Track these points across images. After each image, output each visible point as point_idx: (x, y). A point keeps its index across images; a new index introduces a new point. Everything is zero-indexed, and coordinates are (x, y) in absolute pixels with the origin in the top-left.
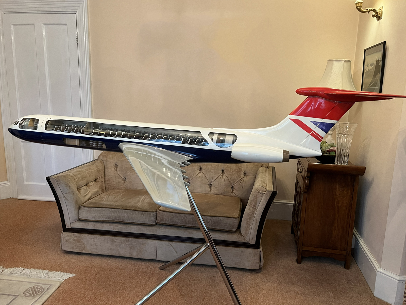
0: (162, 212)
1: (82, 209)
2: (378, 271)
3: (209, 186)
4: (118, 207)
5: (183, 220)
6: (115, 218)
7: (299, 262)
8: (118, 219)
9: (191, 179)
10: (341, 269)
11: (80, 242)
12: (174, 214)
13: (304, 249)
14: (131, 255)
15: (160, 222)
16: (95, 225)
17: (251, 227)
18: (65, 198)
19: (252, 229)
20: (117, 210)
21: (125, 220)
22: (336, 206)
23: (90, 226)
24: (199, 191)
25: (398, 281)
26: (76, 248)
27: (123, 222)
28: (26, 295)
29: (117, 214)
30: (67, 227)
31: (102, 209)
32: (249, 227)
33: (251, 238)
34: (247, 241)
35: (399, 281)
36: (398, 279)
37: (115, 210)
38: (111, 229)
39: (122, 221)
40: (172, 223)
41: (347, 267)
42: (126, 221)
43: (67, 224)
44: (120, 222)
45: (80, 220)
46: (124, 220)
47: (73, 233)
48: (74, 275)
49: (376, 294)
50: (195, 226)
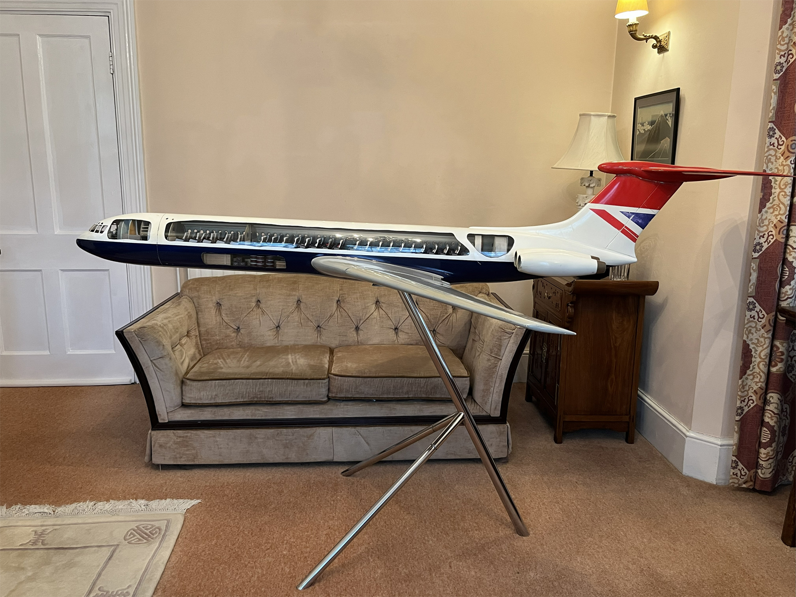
0: (340, 378)
1: (189, 385)
2: (687, 436)
3: (394, 332)
4: (258, 377)
5: (378, 387)
6: (254, 396)
7: (557, 441)
8: (259, 396)
9: (362, 322)
10: (623, 444)
11: (187, 446)
12: (361, 379)
13: (566, 420)
14: (287, 458)
15: (337, 396)
16: (215, 411)
17: (492, 389)
18: (155, 367)
19: (495, 391)
20: (257, 381)
21: (273, 398)
22: (613, 346)
23: (207, 415)
24: (378, 342)
25: (719, 447)
26: (181, 457)
27: (269, 401)
28: (133, 542)
29: (257, 388)
30: (160, 421)
31: (228, 381)
32: (489, 390)
33: (493, 407)
34: (485, 413)
35: (721, 446)
36: (720, 443)
37: (254, 381)
38: (247, 415)
39: (266, 399)
40: (358, 396)
41: (630, 440)
42: (274, 400)
43: (160, 415)
44: (263, 402)
45: (184, 406)
46: (270, 398)
47: (172, 431)
48: (199, 501)
49: (686, 471)
50: (398, 397)
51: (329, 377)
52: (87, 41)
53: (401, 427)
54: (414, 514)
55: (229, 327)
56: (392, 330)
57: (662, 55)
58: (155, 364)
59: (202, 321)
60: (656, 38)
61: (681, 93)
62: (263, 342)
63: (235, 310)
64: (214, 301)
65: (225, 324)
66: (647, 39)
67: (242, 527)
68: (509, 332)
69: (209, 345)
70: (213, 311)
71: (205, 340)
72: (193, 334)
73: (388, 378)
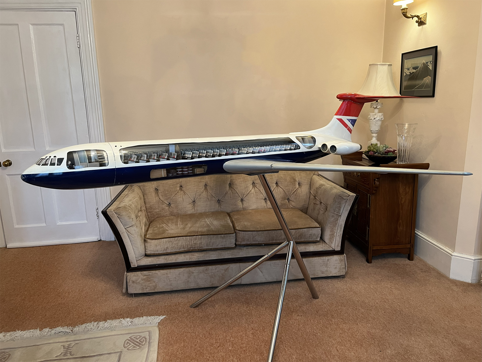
0: (242, 232)
1: (149, 242)
2: (452, 255)
3: (264, 201)
4: (192, 234)
5: (266, 237)
6: (191, 246)
8: (194, 247)
9: (245, 196)
11: (150, 281)
12: (255, 232)
13: (374, 249)
14: (213, 284)
15: (241, 243)
16: (166, 258)
17: (336, 233)
18: (128, 233)
19: (337, 235)
20: (192, 237)
21: (202, 247)
22: (400, 203)
23: (161, 260)
24: (255, 207)
25: (473, 261)
26: (147, 288)
27: (200, 249)
28: (130, 348)
29: (192, 241)
30: (132, 266)
31: (174, 238)
32: (334, 235)
33: (336, 245)
34: (332, 249)
35: (474, 260)
36: (473, 258)
37: (190, 237)
38: (187, 259)
39: (198, 248)
40: (254, 243)
41: (410, 257)
42: (203, 248)
43: (132, 262)
44: (196, 250)
45: (147, 255)
46: (201, 247)
47: (140, 272)
48: (164, 316)
49: (452, 276)
50: (279, 242)
51: (235, 232)
52: (61, 27)
53: (281, 260)
54: (302, 316)
55: (164, 203)
56: (263, 200)
57: (421, 27)
58: (127, 231)
59: (147, 200)
60: (418, 17)
61: (438, 49)
62: (185, 211)
63: (167, 193)
64: (154, 188)
65: (161, 202)
66: (413, 17)
67: (197, 333)
68: (345, 198)
69: (152, 215)
70: (153, 194)
71: (150, 212)
72: (143, 209)
73: (272, 231)
